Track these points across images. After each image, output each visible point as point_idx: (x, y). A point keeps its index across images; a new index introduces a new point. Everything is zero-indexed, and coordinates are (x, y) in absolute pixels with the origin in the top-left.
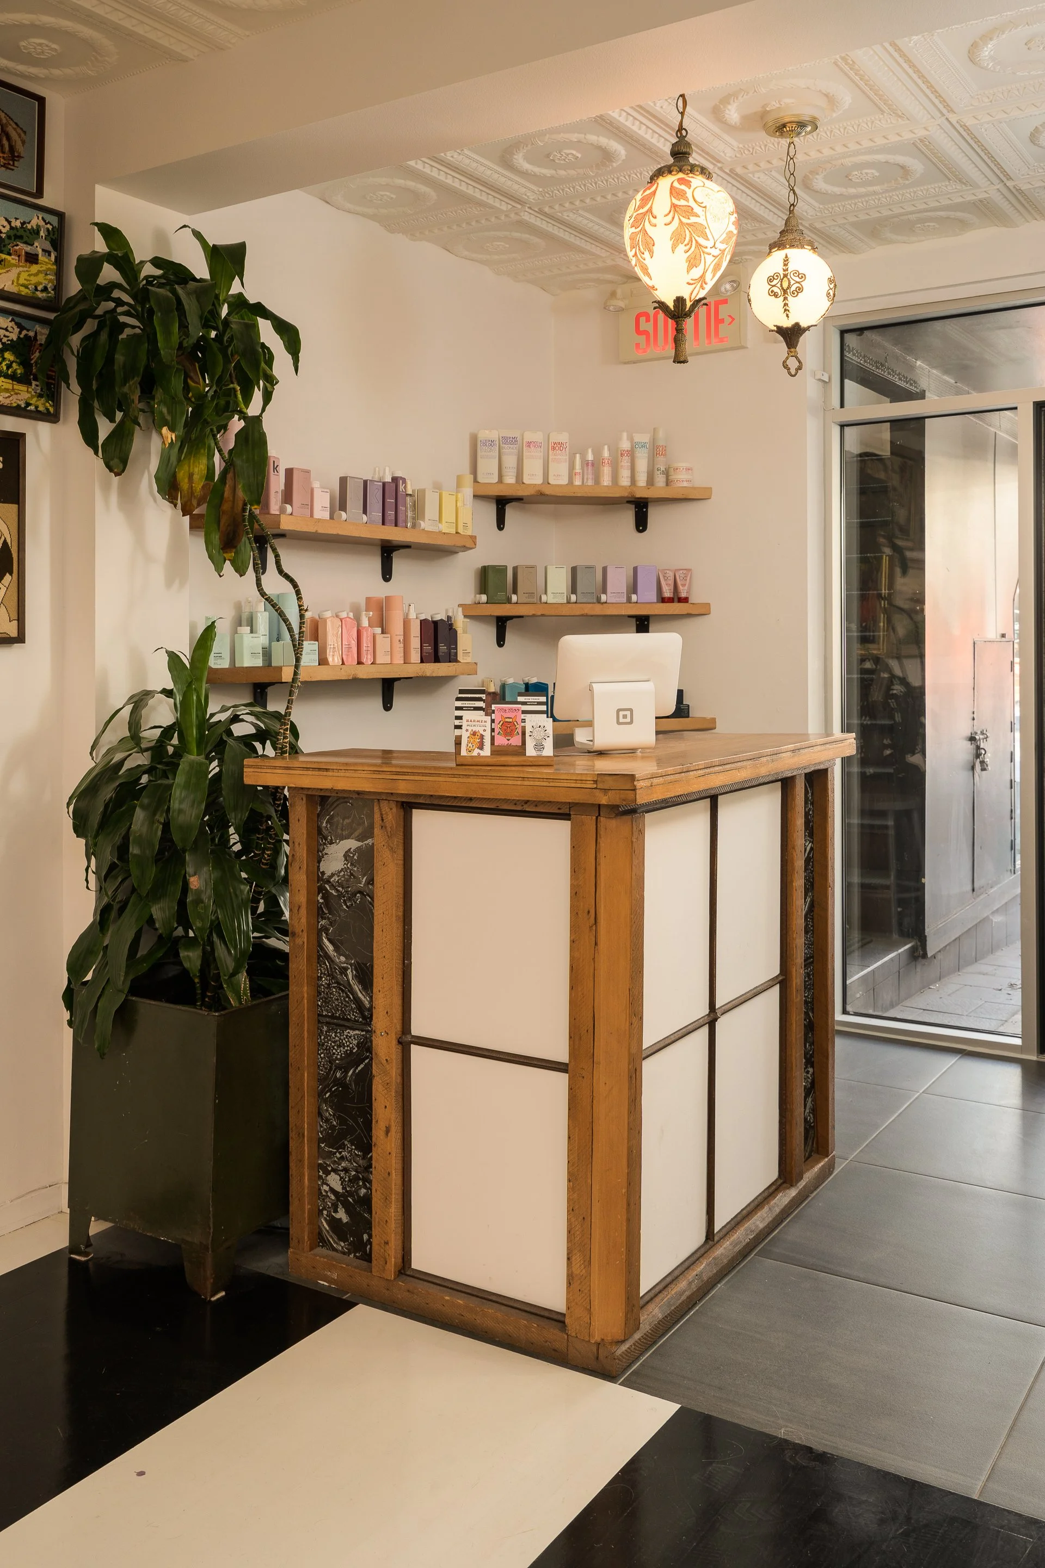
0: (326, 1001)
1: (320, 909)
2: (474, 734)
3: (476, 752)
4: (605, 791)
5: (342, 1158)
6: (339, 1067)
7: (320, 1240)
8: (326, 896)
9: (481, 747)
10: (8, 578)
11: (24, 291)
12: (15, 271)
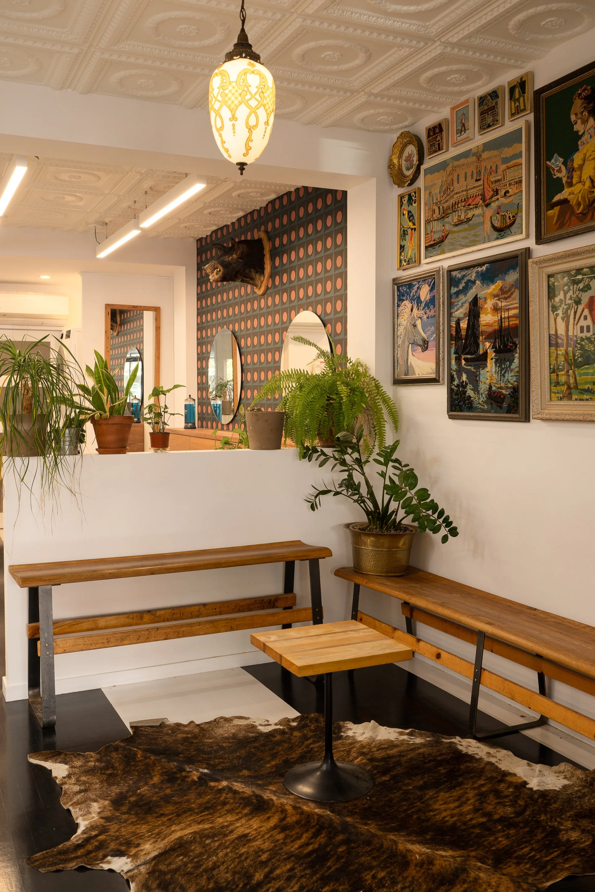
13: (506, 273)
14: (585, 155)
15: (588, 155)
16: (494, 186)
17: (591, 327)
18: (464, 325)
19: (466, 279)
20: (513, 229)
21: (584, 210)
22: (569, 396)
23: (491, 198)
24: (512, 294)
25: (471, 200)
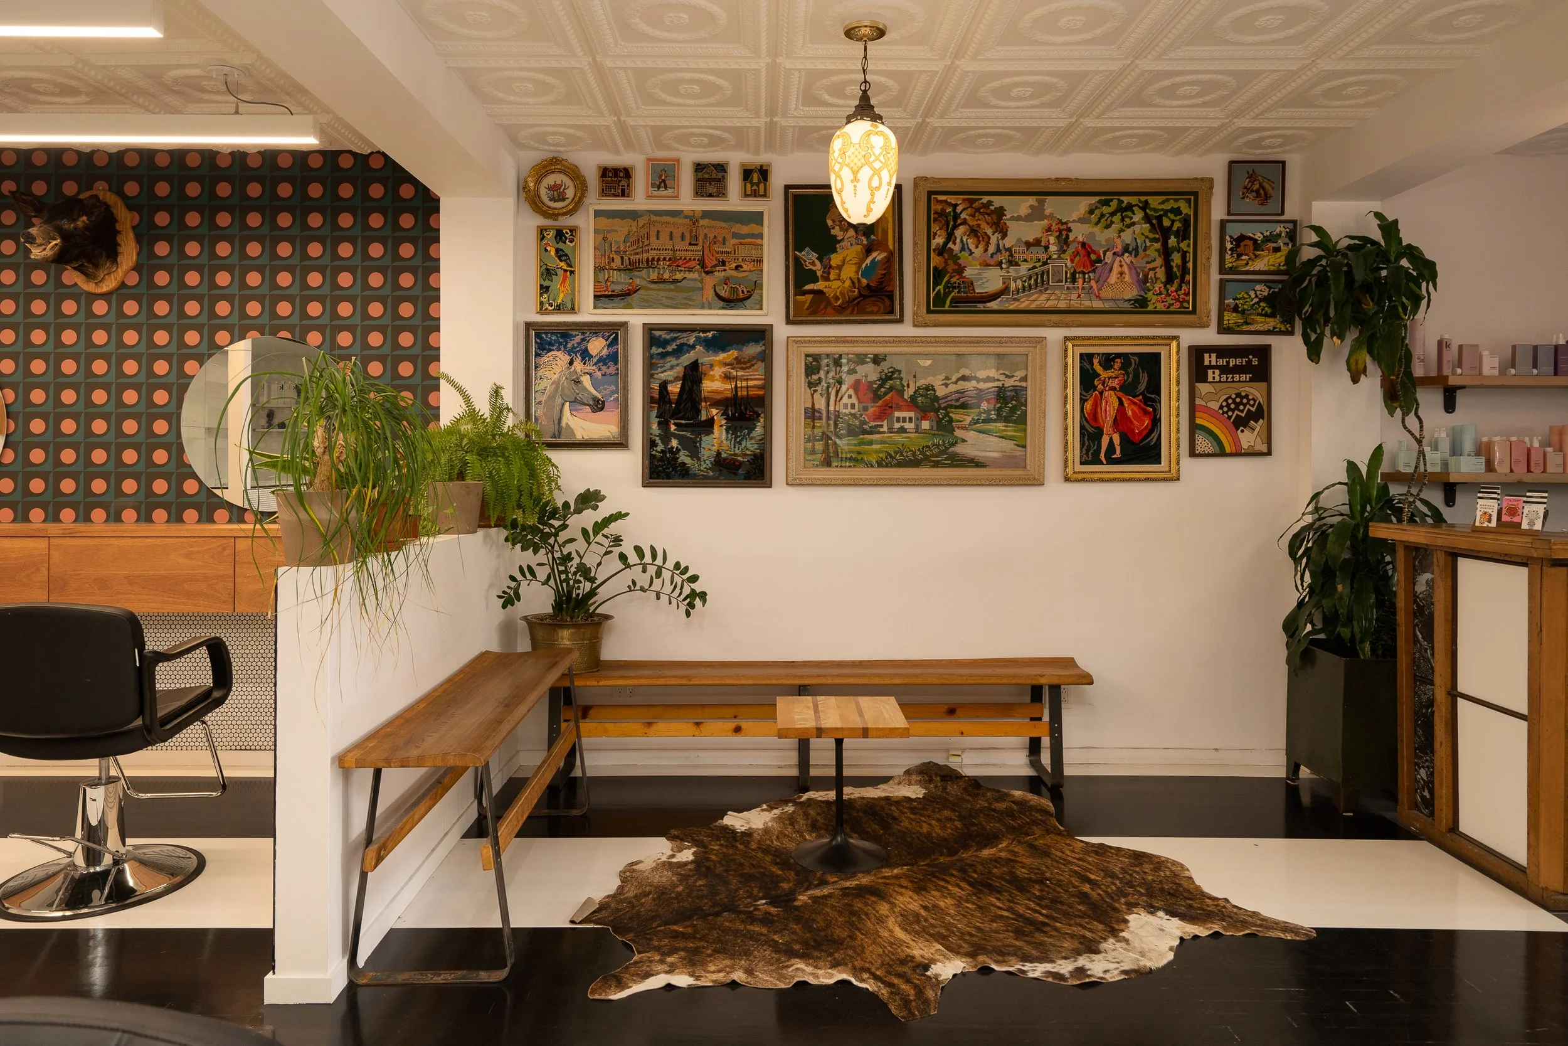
0: (1418, 667)
1: (1415, 613)
2: (1485, 513)
3: (1486, 524)
4: (1536, 549)
5: (1427, 761)
6: (1424, 706)
7: (1416, 807)
8: (1418, 606)
9: (1489, 522)
10: (1261, 421)
11: (1272, 268)
12: (1266, 259)
13: (744, 345)
14: (844, 259)
15: (848, 259)
16: (721, 257)
17: (857, 405)
18: (674, 389)
19: (678, 342)
20: (748, 303)
21: (843, 303)
22: (827, 463)
23: (715, 266)
24: (753, 365)
25: (681, 262)
